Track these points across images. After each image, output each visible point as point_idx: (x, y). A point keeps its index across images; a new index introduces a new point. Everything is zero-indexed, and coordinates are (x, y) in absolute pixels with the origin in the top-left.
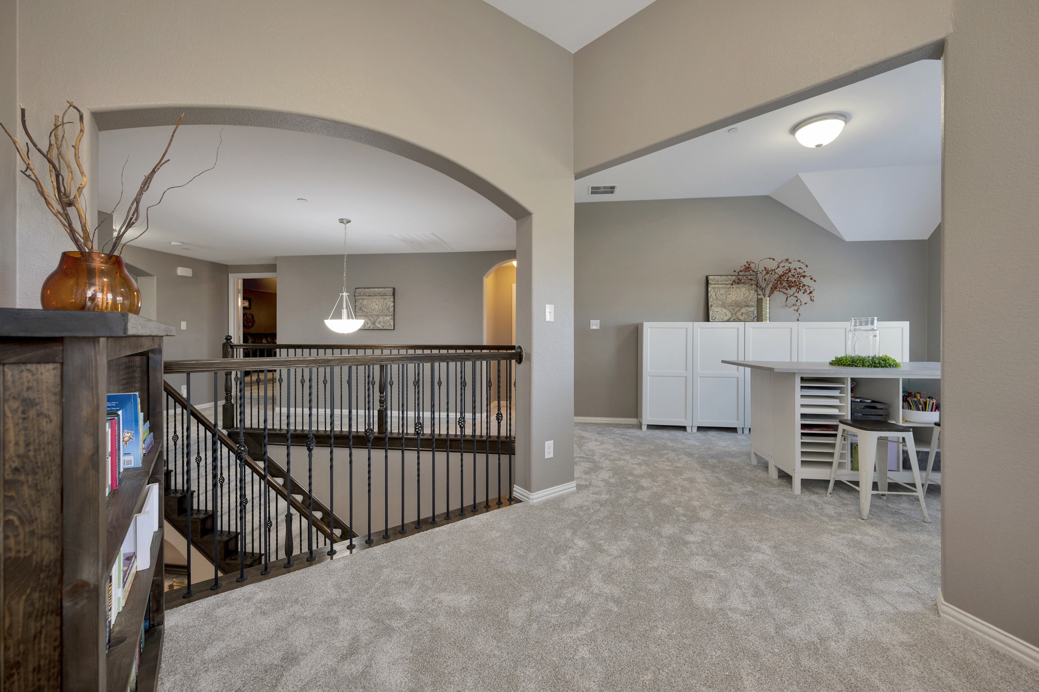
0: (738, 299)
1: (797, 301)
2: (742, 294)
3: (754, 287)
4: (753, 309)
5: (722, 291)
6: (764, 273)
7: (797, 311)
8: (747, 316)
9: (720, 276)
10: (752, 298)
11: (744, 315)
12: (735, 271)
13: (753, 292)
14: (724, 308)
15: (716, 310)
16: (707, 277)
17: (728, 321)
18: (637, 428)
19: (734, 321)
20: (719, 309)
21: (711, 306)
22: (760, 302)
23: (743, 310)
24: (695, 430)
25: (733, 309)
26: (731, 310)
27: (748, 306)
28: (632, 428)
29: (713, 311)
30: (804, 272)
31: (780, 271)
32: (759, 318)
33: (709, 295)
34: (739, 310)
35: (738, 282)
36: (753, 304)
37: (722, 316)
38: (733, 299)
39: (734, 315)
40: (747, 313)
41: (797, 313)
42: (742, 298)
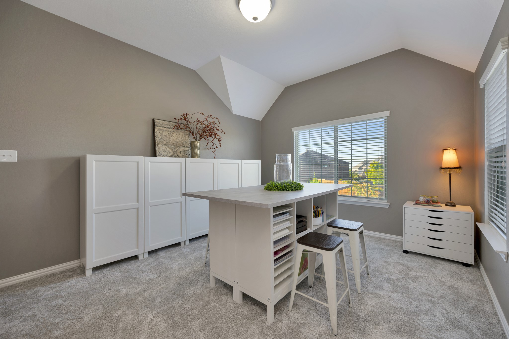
0: (178, 141)
1: (213, 146)
2: (180, 137)
3: (188, 132)
4: (188, 149)
5: (166, 133)
6: (196, 123)
7: (214, 152)
8: (184, 154)
9: (164, 121)
10: (187, 141)
11: (182, 153)
12: (175, 119)
13: (187, 137)
14: (168, 146)
15: (161, 148)
16: (153, 120)
17: (171, 156)
18: (78, 275)
19: (175, 157)
20: (164, 147)
21: (158, 144)
22: (193, 144)
23: (181, 149)
24: (146, 255)
25: (174, 148)
26: (173, 149)
27: (184, 147)
28: (72, 276)
29: (160, 148)
30: (218, 127)
31: (206, 123)
32: (193, 156)
33: (156, 135)
34: (179, 149)
35: (178, 127)
36: (187, 145)
37: (166, 153)
38: (174, 140)
39: (175, 153)
40: (184, 152)
41: (214, 154)
42: (180, 140)
